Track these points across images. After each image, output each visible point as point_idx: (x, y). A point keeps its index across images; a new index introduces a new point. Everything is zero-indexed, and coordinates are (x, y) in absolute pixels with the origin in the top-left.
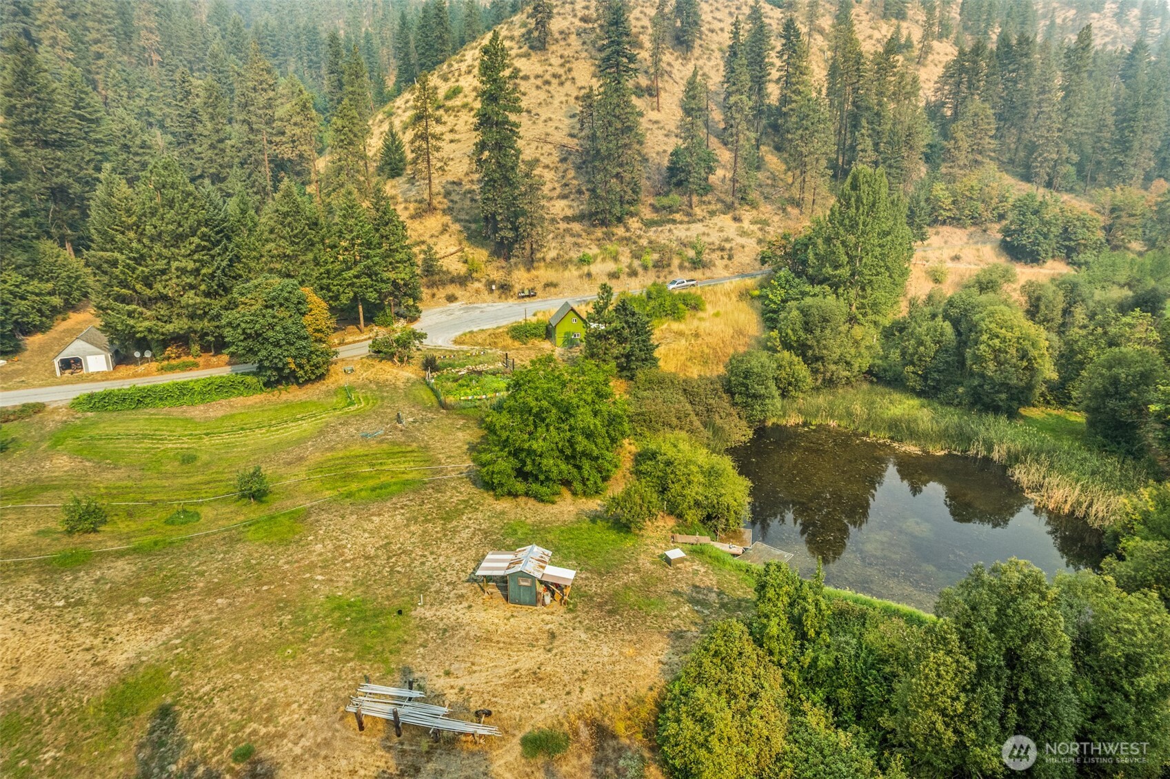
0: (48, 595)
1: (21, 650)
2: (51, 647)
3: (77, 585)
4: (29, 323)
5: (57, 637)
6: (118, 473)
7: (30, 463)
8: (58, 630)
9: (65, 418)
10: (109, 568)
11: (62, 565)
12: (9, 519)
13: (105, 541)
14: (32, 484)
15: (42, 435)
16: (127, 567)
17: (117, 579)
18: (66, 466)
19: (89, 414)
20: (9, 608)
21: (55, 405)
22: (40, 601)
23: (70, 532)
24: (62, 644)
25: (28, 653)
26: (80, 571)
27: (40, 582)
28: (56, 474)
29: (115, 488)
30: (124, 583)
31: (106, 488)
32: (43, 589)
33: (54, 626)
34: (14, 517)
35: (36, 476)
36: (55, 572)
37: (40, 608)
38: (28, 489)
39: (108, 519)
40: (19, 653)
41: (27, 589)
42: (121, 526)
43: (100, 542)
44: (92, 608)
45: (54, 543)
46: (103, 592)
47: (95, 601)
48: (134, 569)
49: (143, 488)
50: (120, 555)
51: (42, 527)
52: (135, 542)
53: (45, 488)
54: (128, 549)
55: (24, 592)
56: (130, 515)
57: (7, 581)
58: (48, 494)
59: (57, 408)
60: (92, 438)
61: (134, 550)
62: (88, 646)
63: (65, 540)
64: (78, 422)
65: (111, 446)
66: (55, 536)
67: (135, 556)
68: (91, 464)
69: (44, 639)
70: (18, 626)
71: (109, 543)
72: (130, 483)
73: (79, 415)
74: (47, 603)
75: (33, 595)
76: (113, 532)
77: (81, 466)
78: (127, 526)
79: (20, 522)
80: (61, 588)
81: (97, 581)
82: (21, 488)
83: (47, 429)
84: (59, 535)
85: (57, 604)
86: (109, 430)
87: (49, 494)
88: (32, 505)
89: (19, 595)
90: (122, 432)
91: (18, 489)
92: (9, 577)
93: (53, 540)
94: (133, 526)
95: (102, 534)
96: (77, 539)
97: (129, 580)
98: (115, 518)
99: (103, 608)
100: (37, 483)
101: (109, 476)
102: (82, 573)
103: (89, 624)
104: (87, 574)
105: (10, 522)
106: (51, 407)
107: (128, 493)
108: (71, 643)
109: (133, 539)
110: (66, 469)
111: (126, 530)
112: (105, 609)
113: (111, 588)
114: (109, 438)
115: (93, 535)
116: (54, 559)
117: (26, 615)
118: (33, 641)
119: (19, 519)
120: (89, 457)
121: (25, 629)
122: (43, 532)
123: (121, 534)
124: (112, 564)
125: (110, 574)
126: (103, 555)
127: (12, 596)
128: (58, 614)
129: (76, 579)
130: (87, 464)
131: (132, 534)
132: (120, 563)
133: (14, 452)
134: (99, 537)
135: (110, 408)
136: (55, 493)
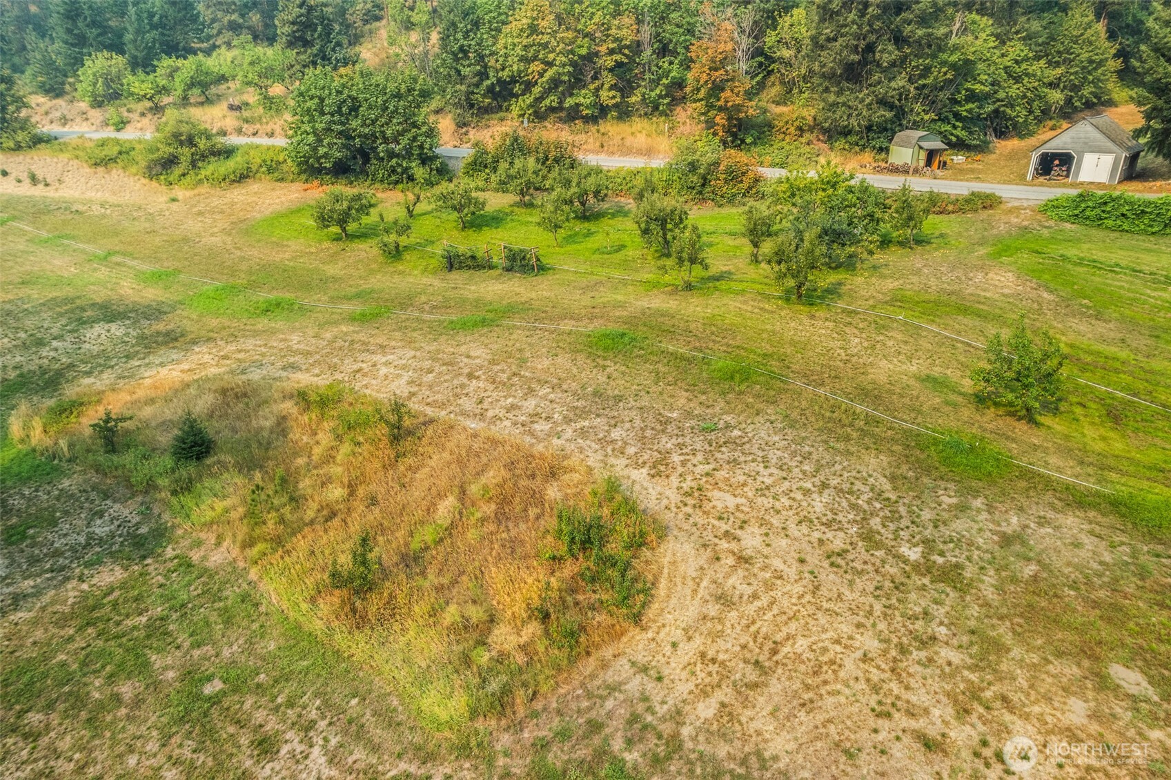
0: (895, 517)
1: (793, 626)
2: (850, 666)
3: (960, 525)
4: (1010, 119)
5: (869, 643)
6: (1101, 327)
7: (953, 268)
8: (882, 626)
9: (1026, 223)
10: (1043, 521)
11: (946, 461)
12: (890, 338)
13: (1046, 451)
14: (944, 298)
15: (983, 237)
16: (1087, 540)
17: (1057, 563)
18: (1008, 287)
19: (1068, 226)
20: (819, 504)
21: (1016, 204)
22: (875, 523)
23: (981, 400)
24: (875, 675)
25: (801, 644)
26: (976, 493)
27: (893, 478)
28: (988, 295)
29: (1090, 353)
30: (1074, 586)
31: (1072, 346)
32: (893, 497)
33: (878, 608)
34: (900, 336)
35: (956, 287)
36: (928, 471)
37: (869, 538)
38: (937, 303)
39: (1063, 406)
40: (785, 630)
41: (864, 481)
42: (1090, 432)
43: (1035, 448)
44: (975, 610)
45: (946, 409)
46: (1014, 580)
47: (990, 594)
48: (1107, 557)
49: (1151, 372)
50: (1077, 500)
51: (936, 371)
52: (1120, 486)
53: (964, 310)
54: (1097, 494)
55: (858, 485)
56: (1114, 416)
57: (840, 446)
58: (965, 321)
59: (1018, 208)
60: (1064, 258)
61: (1116, 506)
62: (933, 732)
63: (967, 413)
64: (1045, 232)
65: (1097, 279)
66: (953, 397)
67: (1112, 520)
68: (1052, 297)
69: (846, 629)
70: (814, 559)
71: (1053, 460)
72: (1124, 354)
73: (1052, 223)
74: (887, 534)
75: (869, 502)
76: (1067, 437)
77: (1033, 294)
78: (1104, 439)
79: (905, 349)
80: (927, 515)
81: (1006, 540)
82: (927, 297)
83: (995, 232)
84: (960, 399)
85: (904, 550)
86: (1098, 255)
87: (969, 321)
88: (933, 328)
89: (846, 486)
90: (1123, 263)
91: (922, 298)
92: (847, 439)
93: (947, 403)
94: (1118, 446)
95: (1042, 432)
96: (990, 419)
97: (1088, 583)
98: (1078, 410)
99: (1003, 631)
100: (953, 298)
101: (1083, 327)
102: (978, 503)
103: (956, 657)
104: (990, 509)
105: (890, 343)
106: (1009, 205)
107: (1117, 371)
108: (895, 687)
109: (1113, 476)
110: (1006, 291)
111: (1099, 446)
112: (1008, 639)
113: (1035, 578)
114: (1095, 265)
115: (1022, 426)
116: (936, 442)
117: (838, 542)
118: (823, 619)
119: (906, 342)
120: (1052, 285)
121: (822, 577)
122: (935, 380)
123: (1084, 450)
124: (1050, 515)
125: (1041, 537)
126: (1036, 483)
127: (834, 482)
128: (900, 579)
129: (962, 508)
130: (1045, 295)
131: (1112, 462)
132: (1072, 522)
133: (936, 249)
134: (1034, 437)
135: (1110, 223)
136: (977, 322)
